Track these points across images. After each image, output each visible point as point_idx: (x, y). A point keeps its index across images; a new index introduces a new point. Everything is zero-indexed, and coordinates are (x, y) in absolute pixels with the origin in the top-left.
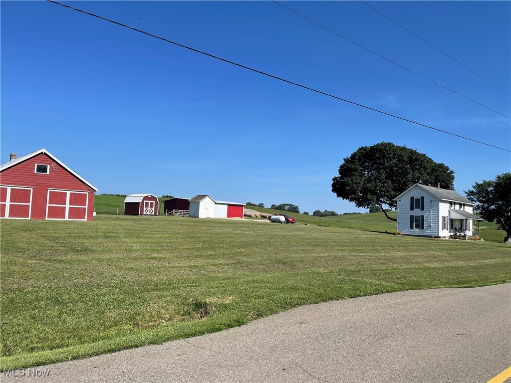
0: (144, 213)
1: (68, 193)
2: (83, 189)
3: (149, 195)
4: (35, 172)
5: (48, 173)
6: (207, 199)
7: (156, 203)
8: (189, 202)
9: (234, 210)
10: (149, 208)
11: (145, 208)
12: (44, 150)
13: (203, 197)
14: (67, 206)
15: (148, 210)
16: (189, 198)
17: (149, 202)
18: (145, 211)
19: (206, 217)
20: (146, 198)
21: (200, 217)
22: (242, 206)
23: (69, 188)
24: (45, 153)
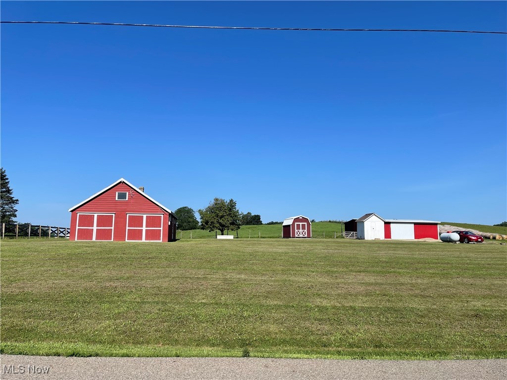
0: (296, 236)
1: (145, 216)
2: (158, 212)
3: (300, 216)
4: (117, 199)
5: (127, 199)
6: (373, 218)
7: (309, 225)
8: (356, 222)
9: (424, 229)
10: (301, 230)
11: (296, 231)
12: (122, 180)
13: (368, 216)
14: (144, 228)
15: (300, 233)
16: (357, 218)
17: (301, 224)
18: (297, 233)
19: (374, 239)
20: (296, 220)
21: (366, 238)
22: (436, 224)
23: (145, 212)
24: (123, 182)
